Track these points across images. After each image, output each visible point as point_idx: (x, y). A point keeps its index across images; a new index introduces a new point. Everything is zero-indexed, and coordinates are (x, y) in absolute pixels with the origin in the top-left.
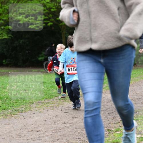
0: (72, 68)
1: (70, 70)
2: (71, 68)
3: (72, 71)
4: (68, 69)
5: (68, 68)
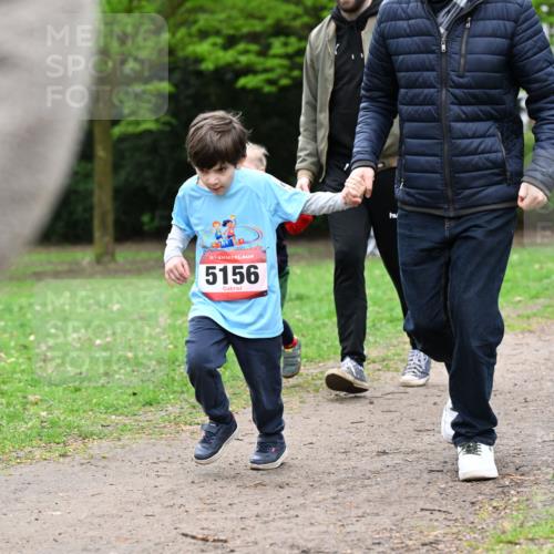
0: (224, 270)
1: (214, 275)
2: (221, 266)
3: (225, 282)
4: (208, 274)
5: (208, 268)
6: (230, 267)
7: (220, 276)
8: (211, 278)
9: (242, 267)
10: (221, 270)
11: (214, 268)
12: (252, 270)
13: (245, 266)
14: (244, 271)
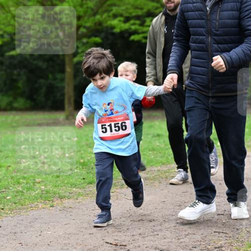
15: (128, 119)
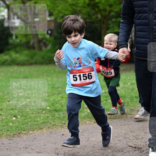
6: (82, 74)
7: (78, 78)
8: (75, 79)
9: (86, 74)
10: (78, 76)
11: (76, 75)
12: (90, 75)
13: (87, 74)
14: (87, 75)
15: (93, 71)
